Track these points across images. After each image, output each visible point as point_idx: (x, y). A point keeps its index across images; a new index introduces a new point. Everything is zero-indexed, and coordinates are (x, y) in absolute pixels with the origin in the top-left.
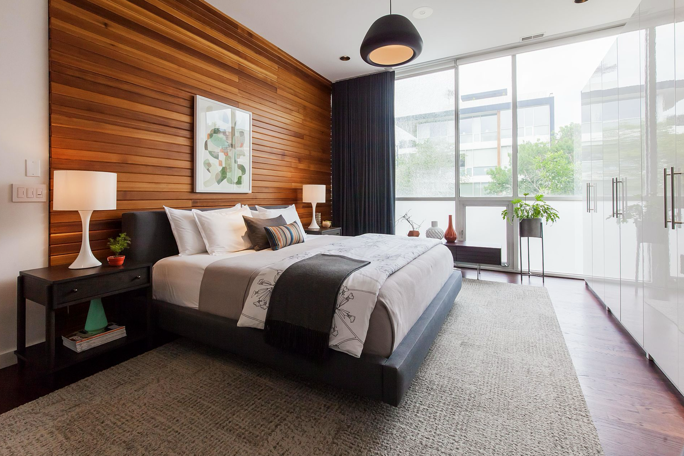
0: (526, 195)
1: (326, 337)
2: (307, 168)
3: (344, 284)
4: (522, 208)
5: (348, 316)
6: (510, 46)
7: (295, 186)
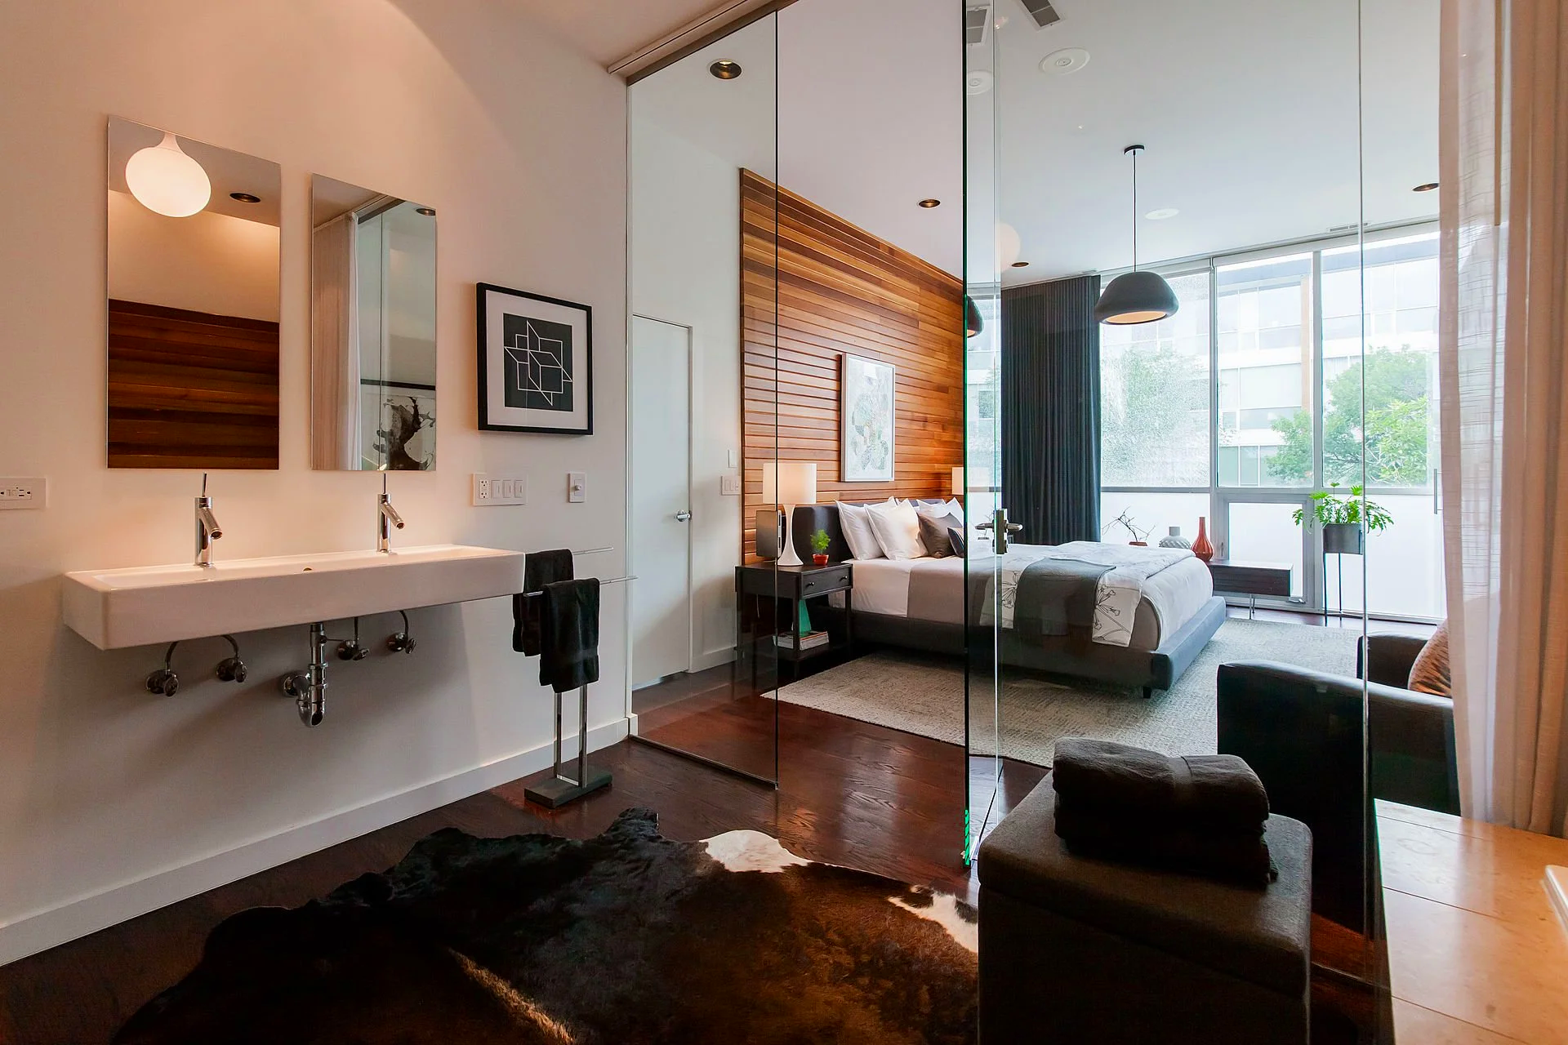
0: (1334, 485)
1: (1088, 630)
2: (952, 440)
3: (1101, 582)
4: (1329, 507)
5: (1112, 610)
6: (1311, 238)
7: (939, 469)
